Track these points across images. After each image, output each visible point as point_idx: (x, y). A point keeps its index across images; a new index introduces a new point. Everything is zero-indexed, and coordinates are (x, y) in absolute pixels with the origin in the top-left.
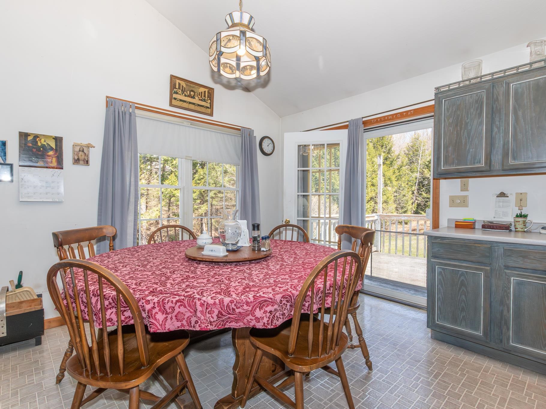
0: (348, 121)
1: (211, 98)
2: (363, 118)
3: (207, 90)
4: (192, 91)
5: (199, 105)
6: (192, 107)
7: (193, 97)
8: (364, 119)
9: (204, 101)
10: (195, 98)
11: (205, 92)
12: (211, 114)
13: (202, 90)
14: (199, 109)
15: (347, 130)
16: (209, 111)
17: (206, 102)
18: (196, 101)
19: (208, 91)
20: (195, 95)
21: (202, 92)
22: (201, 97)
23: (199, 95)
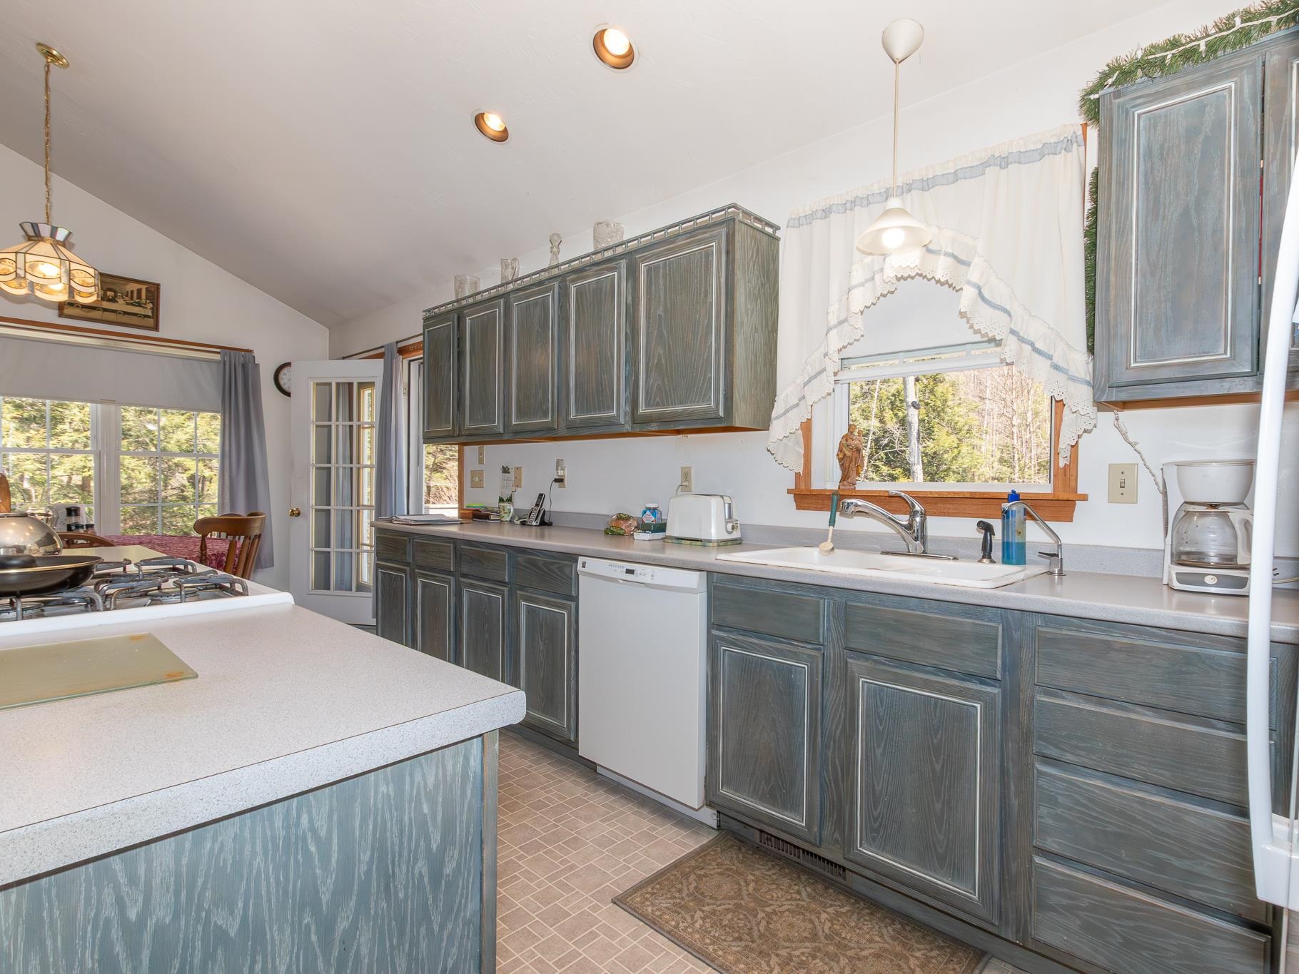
0: (382, 347)
1: (153, 299)
2: (397, 342)
3: (144, 287)
4: (110, 290)
5: (125, 313)
6: (112, 316)
7: (113, 300)
8: (400, 345)
9: (139, 305)
10: (117, 302)
11: (139, 291)
12: (156, 328)
13: (135, 287)
14: (126, 319)
15: (383, 360)
16: (151, 322)
17: (141, 306)
18: (120, 305)
19: (147, 288)
20: (116, 296)
21: (132, 292)
22: (132, 298)
23: (127, 296)
